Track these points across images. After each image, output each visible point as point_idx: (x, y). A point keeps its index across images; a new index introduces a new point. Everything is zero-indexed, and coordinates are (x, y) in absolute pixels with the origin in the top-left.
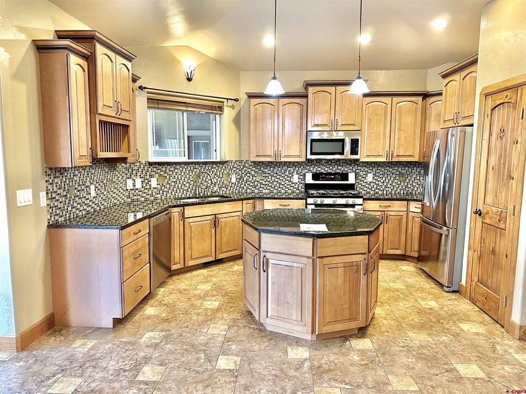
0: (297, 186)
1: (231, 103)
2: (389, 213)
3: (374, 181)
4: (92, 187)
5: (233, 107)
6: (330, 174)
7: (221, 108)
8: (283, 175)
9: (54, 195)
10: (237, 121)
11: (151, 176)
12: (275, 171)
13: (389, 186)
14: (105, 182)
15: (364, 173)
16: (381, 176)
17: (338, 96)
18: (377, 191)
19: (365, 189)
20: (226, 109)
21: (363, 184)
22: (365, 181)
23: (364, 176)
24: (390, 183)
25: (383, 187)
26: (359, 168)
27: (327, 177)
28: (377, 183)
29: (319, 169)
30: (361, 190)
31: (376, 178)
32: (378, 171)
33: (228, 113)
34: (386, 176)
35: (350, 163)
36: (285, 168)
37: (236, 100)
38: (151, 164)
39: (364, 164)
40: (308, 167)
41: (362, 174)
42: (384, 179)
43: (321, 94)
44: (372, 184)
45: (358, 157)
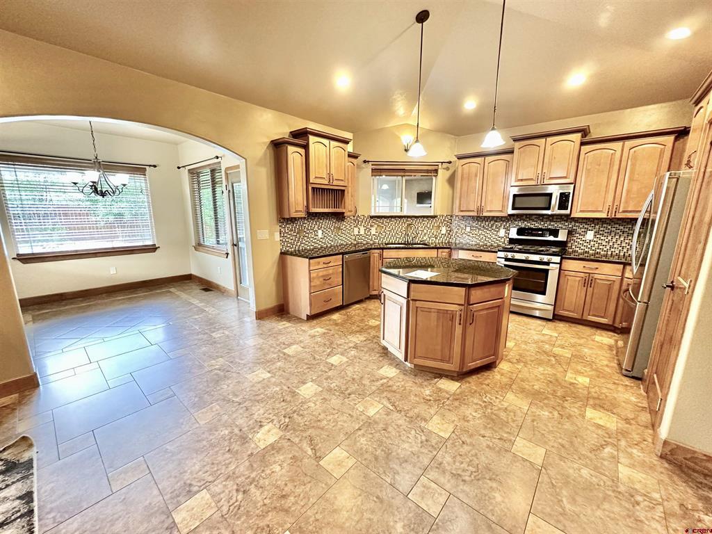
0: (503, 240)
1: (445, 165)
2: (596, 276)
3: (595, 239)
4: (320, 232)
5: (447, 169)
6: (540, 229)
7: (436, 171)
8: (490, 229)
9: (285, 235)
10: (451, 181)
11: (372, 226)
12: (482, 225)
13: (616, 246)
14: (332, 228)
15: (583, 230)
16: (606, 234)
17: (549, 148)
18: (598, 250)
19: (582, 248)
20: (440, 171)
21: (581, 242)
22: (583, 239)
23: (583, 233)
24: (619, 242)
25: (608, 247)
26: (577, 224)
27: (534, 232)
28: (600, 242)
29: (529, 224)
30: (577, 249)
31: (598, 236)
32: (602, 229)
33: (443, 175)
34: (613, 234)
35: (565, 219)
36: (492, 222)
37: (450, 162)
38: (372, 217)
39: (584, 221)
40: (517, 223)
41: (580, 232)
42: (610, 238)
43: (528, 148)
44: (592, 243)
45: (567, 212)
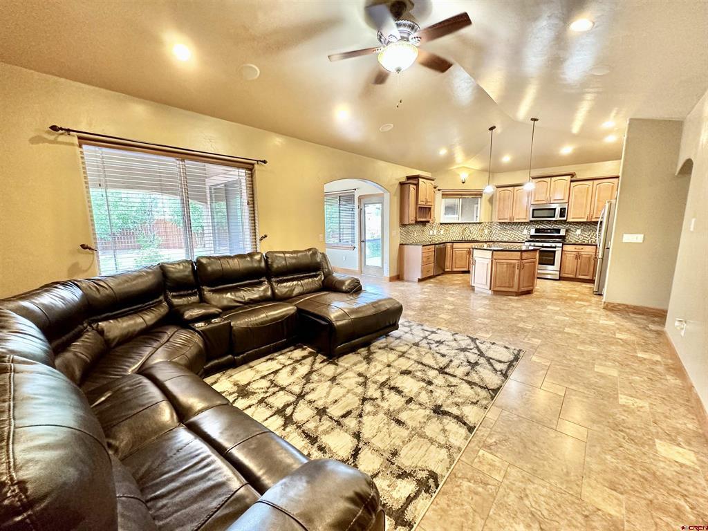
0: (526, 236)
2: (582, 253)
7: (481, 195)
8: (517, 230)
9: (402, 234)
10: (491, 201)
11: (441, 229)
12: (512, 227)
14: (421, 231)
15: (574, 229)
16: (587, 231)
17: (553, 183)
20: (484, 195)
21: (573, 236)
22: (575, 234)
25: (589, 238)
26: (571, 226)
28: (584, 235)
29: (542, 226)
31: (583, 232)
32: (585, 228)
35: (564, 223)
36: (519, 226)
38: (441, 224)
39: (575, 223)
40: (534, 226)
42: (589, 233)
43: (541, 183)
44: (580, 236)
45: (565, 219)
